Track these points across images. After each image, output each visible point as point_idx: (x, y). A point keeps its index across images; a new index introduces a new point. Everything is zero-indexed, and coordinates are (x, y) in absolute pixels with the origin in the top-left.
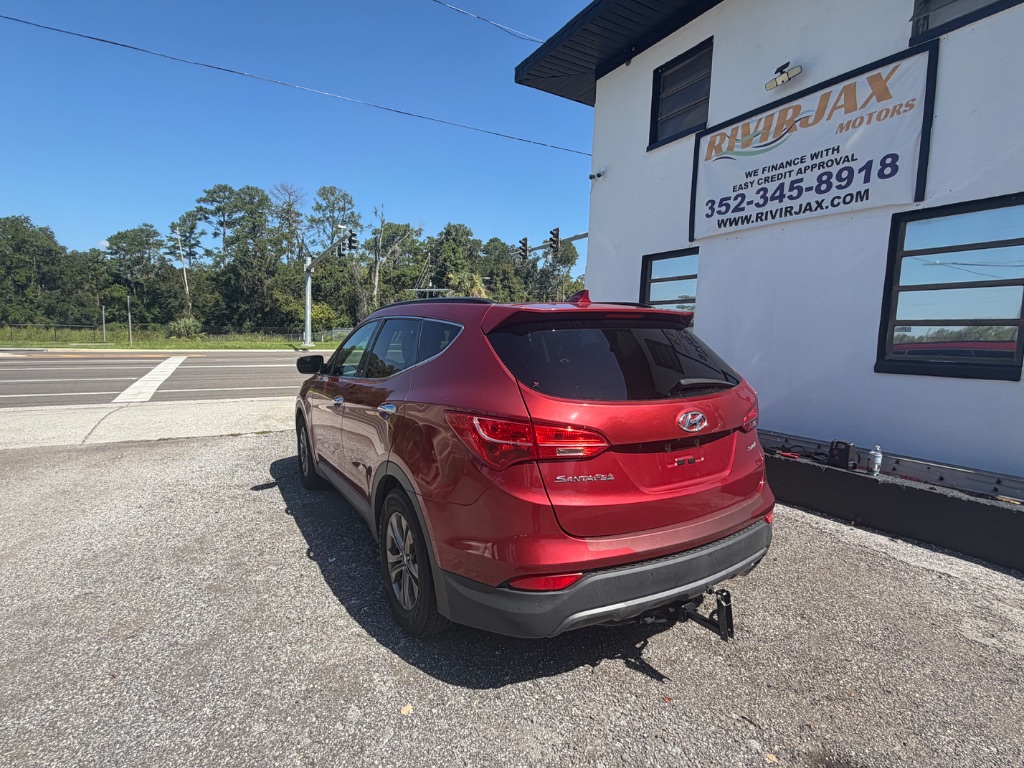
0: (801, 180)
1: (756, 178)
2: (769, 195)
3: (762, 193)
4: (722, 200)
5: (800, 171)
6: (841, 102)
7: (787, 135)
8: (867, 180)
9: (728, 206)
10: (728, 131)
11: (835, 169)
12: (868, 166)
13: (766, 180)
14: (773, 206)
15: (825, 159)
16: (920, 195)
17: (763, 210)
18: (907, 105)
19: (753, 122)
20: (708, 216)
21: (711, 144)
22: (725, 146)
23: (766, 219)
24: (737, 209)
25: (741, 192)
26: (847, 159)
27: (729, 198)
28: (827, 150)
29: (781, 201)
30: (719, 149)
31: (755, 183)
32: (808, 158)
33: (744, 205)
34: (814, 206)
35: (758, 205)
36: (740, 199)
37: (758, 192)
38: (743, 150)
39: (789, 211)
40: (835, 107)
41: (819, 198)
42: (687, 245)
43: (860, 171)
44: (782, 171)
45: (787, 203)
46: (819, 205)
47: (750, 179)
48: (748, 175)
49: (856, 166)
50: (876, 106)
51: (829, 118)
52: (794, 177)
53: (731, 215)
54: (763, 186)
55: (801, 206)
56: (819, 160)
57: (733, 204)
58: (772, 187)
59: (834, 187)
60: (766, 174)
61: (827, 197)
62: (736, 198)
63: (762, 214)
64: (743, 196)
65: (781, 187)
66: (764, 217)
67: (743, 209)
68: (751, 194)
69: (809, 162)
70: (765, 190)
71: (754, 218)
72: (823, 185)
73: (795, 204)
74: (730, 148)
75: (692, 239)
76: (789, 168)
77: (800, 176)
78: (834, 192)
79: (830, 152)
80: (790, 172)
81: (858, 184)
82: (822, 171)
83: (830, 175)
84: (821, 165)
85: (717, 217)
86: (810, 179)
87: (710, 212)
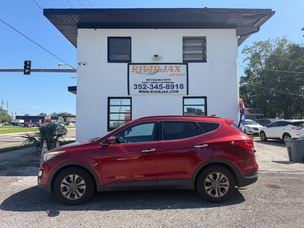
0: (162, 85)
1: (150, 81)
2: (154, 87)
3: (151, 86)
4: (139, 85)
5: (161, 83)
6: (170, 69)
7: (157, 73)
8: (177, 88)
9: (141, 87)
10: (139, 66)
11: (170, 84)
12: (177, 85)
13: (153, 82)
14: (155, 90)
15: (167, 81)
16: (188, 94)
17: (152, 90)
18: (183, 74)
19: (147, 66)
20: (134, 88)
21: (133, 68)
22: (138, 69)
23: (153, 93)
24: (144, 88)
25: (145, 84)
26: (172, 82)
27: (141, 85)
28: (168, 79)
29: (157, 89)
30: (136, 70)
31: (149, 83)
32: (163, 80)
33: (146, 88)
34: (166, 92)
35: (150, 88)
36: (145, 86)
37: (150, 85)
38: (145, 73)
39: (159, 92)
40: (168, 70)
41: (167, 90)
42: (127, 96)
43: (176, 86)
44: (156, 81)
45: (159, 90)
46: (167, 92)
47: (147, 81)
48: (147, 80)
49: (175, 85)
50: (177, 72)
51: (167, 72)
52: (160, 84)
53: (142, 90)
54: (152, 84)
55: (162, 91)
56: (166, 81)
57: (143, 87)
58: (154, 85)
59: (170, 89)
60: (152, 81)
61: (169, 90)
62: (143, 85)
63: (152, 91)
64: (146, 86)
65: (157, 85)
66: (153, 92)
67: (146, 89)
68: (148, 85)
69: (163, 81)
70: (153, 85)
71: (150, 92)
72: (167, 87)
73: (161, 90)
74: (140, 71)
75: (129, 94)
76: (158, 81)
77: (161, 84)
78: (170, 90)
79: (169, 80)
80: (159, 82)
81: (175, 89)
82: (167, 84)
83: (169, 85)
84: (167, 82)
85: (138, 90)
86: (164, 85)
87: (135, 88)
